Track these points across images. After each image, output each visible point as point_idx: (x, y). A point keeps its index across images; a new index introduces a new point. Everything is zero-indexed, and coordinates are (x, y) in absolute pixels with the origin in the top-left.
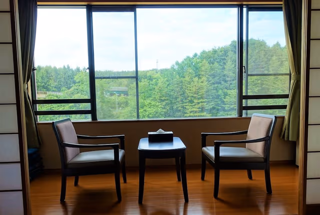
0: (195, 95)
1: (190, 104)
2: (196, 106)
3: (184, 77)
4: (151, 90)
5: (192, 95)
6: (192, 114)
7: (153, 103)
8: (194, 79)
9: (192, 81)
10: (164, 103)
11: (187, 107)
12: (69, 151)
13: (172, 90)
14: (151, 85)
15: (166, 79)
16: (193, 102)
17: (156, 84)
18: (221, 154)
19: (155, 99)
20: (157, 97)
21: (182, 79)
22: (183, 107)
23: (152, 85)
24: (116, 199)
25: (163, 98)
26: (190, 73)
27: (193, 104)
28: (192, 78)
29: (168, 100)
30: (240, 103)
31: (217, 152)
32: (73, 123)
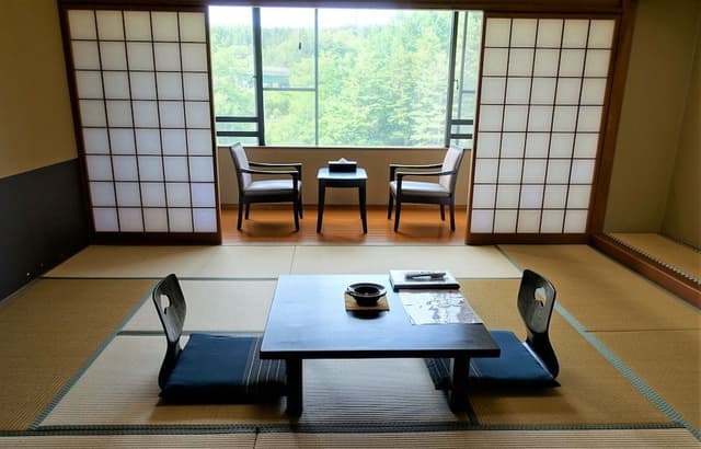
0: (437, 94)
1: (425, 114)
2: (436, 118)
3: (414, 50)
4: (339, 77)
5: (430, 92)
6: (427, 136)
7: (344, 106)
8: (437, 56)
9: (434, 60)
10: (367, 109)
11: (417, 120)
12: (245, 176)
13: (388, 79)
14: (340, 67)
15: (373, 53)
16: (432, 109)
17: (353, 64)
18: (403, 187)
19: (347, 99)
20: (354, 94)
21: (410, 53)
22: (408, 119)
23: (344, 65)
24: (294, 229)
25: (365, 98)
26: (430, 41)
27: (431, 113)
28: (433, 54)
29: (376, 101)
30: (449, 129)
31: (399, 185)
32: (244, 148)
